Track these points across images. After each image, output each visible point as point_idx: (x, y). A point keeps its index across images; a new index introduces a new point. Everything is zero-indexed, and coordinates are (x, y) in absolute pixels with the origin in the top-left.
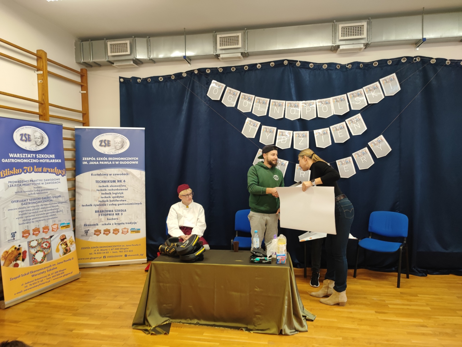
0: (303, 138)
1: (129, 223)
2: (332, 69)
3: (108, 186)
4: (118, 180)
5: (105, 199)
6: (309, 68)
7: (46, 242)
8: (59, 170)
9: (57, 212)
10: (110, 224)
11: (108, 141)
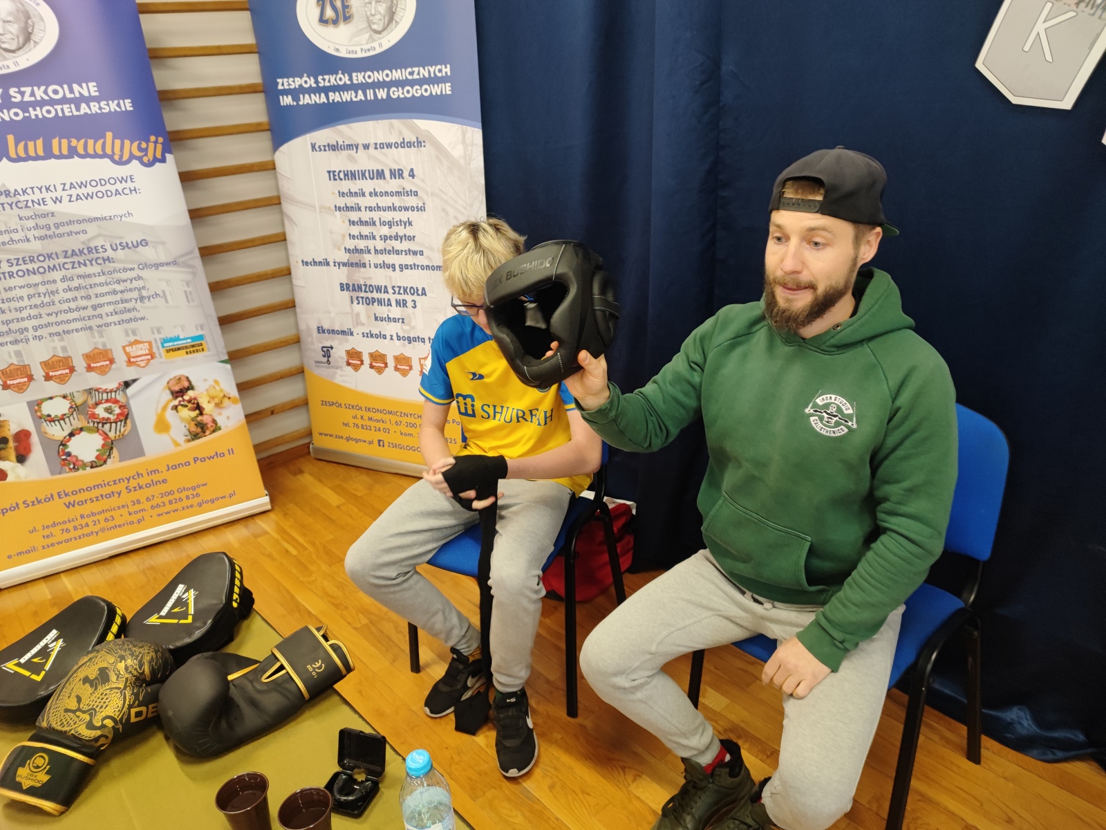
4: (391, 171)
5: (362, 244)
7: (107, 401)
8: (127, 142)
9: (142, 298)
10: (385, 337)
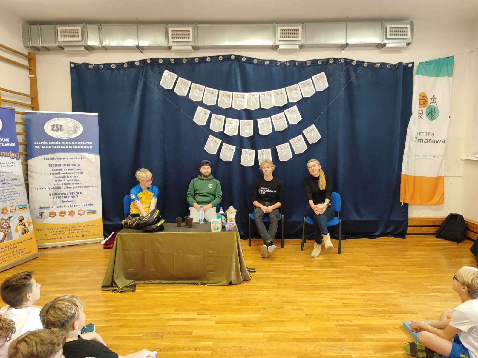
0: (248, 126)
1: (85, 205)
2: (273, 65)
3: (62, 170)
4: (72, 164)
5: (60, 183)
6: (253, 64)
7: (6, 222)
9: (14, 194)
10: (66, 206)
11: (61, 126)
